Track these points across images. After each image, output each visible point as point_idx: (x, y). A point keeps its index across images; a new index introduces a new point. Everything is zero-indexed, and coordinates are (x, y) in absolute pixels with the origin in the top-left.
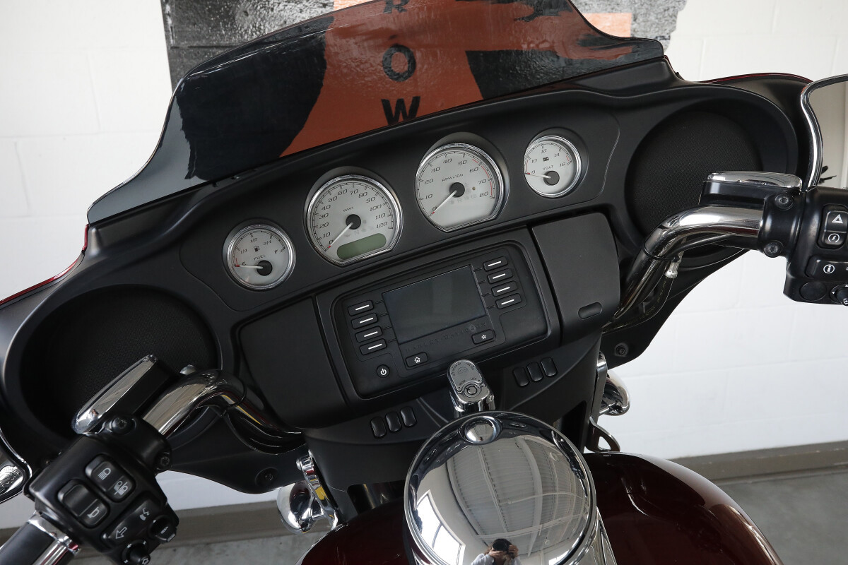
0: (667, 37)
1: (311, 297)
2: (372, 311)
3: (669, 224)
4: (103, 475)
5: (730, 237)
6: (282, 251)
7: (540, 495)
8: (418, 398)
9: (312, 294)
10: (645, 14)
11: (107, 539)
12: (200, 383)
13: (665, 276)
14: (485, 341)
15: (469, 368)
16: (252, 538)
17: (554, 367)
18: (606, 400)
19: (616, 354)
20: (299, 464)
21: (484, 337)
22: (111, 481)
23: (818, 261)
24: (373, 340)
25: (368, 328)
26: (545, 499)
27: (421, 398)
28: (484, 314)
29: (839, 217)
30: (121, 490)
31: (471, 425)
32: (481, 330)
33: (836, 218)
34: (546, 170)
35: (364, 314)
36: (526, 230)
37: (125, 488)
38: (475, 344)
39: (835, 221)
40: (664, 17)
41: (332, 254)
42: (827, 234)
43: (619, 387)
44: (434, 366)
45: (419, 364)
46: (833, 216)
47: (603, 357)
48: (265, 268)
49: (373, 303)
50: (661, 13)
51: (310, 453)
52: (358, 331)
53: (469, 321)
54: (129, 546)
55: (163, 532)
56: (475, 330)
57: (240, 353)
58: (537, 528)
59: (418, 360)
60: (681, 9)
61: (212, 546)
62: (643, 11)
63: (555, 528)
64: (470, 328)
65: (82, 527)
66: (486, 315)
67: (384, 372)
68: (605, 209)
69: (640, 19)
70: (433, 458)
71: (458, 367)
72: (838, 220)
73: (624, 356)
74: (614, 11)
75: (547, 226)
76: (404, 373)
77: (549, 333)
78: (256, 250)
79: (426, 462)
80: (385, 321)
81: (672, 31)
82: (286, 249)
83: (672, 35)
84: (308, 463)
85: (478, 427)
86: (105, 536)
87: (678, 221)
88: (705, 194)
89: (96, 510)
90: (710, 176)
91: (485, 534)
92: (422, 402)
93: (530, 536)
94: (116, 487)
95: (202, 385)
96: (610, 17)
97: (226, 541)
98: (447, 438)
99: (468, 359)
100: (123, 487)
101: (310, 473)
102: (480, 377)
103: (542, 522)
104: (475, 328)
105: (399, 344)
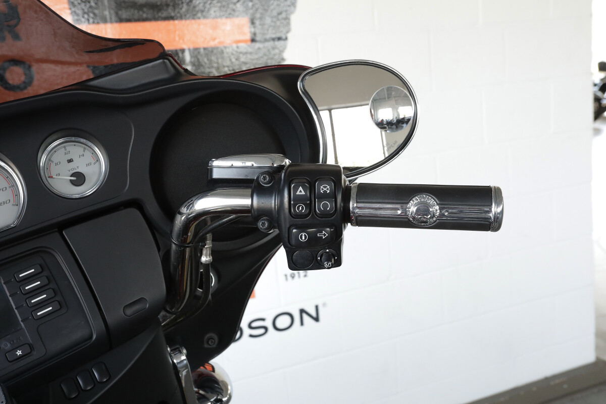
0: (284, 37)
3: (186, 209)
5: (236, 218)
10: (261, 18)
13: (202, 263)
14: (21, 357)
21: (19, 353)
23: (294, 231)
29: (301, 188)
32: (15, 346)
33: (299, 191)
34: (72, 172)
36: (57, 235)
38: (9, 362)
39: (298, 193)
40: (278, 19)
42: (295, 205)
46: (296, 189)
50: (275, 17)
56: (8, 347)
60: (292, 13)
62: (258, 15)
68: (136, 204)
69: (257, 22)
72: (301, 191)
74: (230, 16)
75: (78, 228)
77: (94, 337)
81: (288, 32)
83: (289, 35)
87: (193, 206)
88: (209, 178)
90: (210, 162)
96: (228, 21)
104: (9, 345)
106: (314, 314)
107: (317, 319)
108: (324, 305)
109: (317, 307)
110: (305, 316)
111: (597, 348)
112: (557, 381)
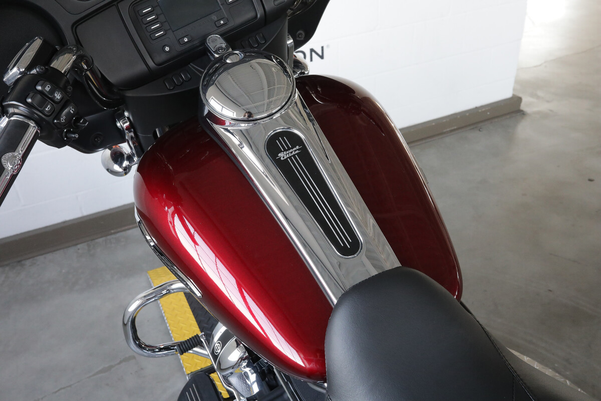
1: (114, 5)
2: (153, 12)
4: (47, 89)
7: (266, 89)
8: (189, 64)
9: (115, 3)
11: (57, 123)
12: (69, 53)
14: (223, 24)
15: (218, 39)
16: (54, 251)
17: (264, 38)
18: (296, 70)
19: (298, 39)
21: (222, 22)
22: (52, 92)
24: (157, 30)
25: (153, 22)
26: (269, 90)
27: (191, 64)
28: (219, 9)
30: (58, 96)
31: (227, 58)
32: (219, 18)
35: (149, 14)
37: (60, 96)
38: (218, 27)
43: (304, 63)
44: (196, 42)
45: (187, 42)
47: (290, 37)
49: (153, 7)
52: (147, 25)
53: (212, 14)
54: (65, 130)
55: (81, 122)
56: (216, 19)
57: (79, 43)
58: (267, 101)
59: (186, 40)
61: (23, 262)
63: (275, 100)
64: (213, 18)
65: (43, 116)
66: (221, 9)
67: (167, 49)
70: (208, 82)
71: (211, 39)
73: (302, 39)
76: (180, 48)
77: (259, 16)
79: (205, 85)
80: (162, 18)
85: (231, 57)
86: (56, 121)
91: (243, 106)
92: (192, 66)
93: (264, 104)
94: (56, 95)
95: (70, 54)
97: (34, 257)
98: (211, 71)
99: (216, 34)
102: (224, 42)
103: (269, 98)
104: (216, 18)
105: (173, 32)
106: (320, 53)
107: (322, 57)
108: (328, 46)
109: (322, 47)
110: (314, 54)
111: (514, 90)
112: (484, 110)
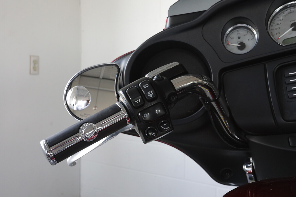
1: (264, 63)
4: (145, 87)
6: (252, 39)
20: (244, 167)
22: (147, 90)
25: (295, 84)
35: (293, 77)
37: (152, 95)
41: (280, 42)
48: (242, 46)
51: (251, 159)
52: (289, 85)
54: (149, 128)
55: (164, 125)
78: (239, 38)
82: (254, 39)
84: (250, 167)
86: (139, 114)
89: (139, 100)
94: (149, 93)
100: (152, 94)
101: (249, 173)
